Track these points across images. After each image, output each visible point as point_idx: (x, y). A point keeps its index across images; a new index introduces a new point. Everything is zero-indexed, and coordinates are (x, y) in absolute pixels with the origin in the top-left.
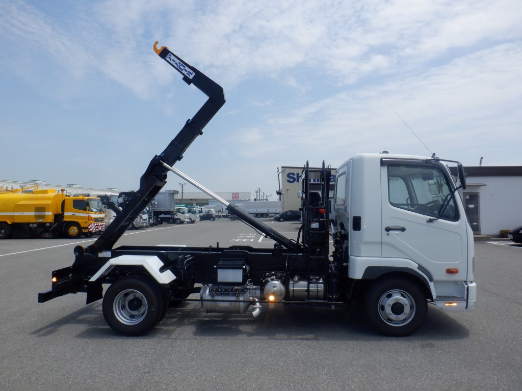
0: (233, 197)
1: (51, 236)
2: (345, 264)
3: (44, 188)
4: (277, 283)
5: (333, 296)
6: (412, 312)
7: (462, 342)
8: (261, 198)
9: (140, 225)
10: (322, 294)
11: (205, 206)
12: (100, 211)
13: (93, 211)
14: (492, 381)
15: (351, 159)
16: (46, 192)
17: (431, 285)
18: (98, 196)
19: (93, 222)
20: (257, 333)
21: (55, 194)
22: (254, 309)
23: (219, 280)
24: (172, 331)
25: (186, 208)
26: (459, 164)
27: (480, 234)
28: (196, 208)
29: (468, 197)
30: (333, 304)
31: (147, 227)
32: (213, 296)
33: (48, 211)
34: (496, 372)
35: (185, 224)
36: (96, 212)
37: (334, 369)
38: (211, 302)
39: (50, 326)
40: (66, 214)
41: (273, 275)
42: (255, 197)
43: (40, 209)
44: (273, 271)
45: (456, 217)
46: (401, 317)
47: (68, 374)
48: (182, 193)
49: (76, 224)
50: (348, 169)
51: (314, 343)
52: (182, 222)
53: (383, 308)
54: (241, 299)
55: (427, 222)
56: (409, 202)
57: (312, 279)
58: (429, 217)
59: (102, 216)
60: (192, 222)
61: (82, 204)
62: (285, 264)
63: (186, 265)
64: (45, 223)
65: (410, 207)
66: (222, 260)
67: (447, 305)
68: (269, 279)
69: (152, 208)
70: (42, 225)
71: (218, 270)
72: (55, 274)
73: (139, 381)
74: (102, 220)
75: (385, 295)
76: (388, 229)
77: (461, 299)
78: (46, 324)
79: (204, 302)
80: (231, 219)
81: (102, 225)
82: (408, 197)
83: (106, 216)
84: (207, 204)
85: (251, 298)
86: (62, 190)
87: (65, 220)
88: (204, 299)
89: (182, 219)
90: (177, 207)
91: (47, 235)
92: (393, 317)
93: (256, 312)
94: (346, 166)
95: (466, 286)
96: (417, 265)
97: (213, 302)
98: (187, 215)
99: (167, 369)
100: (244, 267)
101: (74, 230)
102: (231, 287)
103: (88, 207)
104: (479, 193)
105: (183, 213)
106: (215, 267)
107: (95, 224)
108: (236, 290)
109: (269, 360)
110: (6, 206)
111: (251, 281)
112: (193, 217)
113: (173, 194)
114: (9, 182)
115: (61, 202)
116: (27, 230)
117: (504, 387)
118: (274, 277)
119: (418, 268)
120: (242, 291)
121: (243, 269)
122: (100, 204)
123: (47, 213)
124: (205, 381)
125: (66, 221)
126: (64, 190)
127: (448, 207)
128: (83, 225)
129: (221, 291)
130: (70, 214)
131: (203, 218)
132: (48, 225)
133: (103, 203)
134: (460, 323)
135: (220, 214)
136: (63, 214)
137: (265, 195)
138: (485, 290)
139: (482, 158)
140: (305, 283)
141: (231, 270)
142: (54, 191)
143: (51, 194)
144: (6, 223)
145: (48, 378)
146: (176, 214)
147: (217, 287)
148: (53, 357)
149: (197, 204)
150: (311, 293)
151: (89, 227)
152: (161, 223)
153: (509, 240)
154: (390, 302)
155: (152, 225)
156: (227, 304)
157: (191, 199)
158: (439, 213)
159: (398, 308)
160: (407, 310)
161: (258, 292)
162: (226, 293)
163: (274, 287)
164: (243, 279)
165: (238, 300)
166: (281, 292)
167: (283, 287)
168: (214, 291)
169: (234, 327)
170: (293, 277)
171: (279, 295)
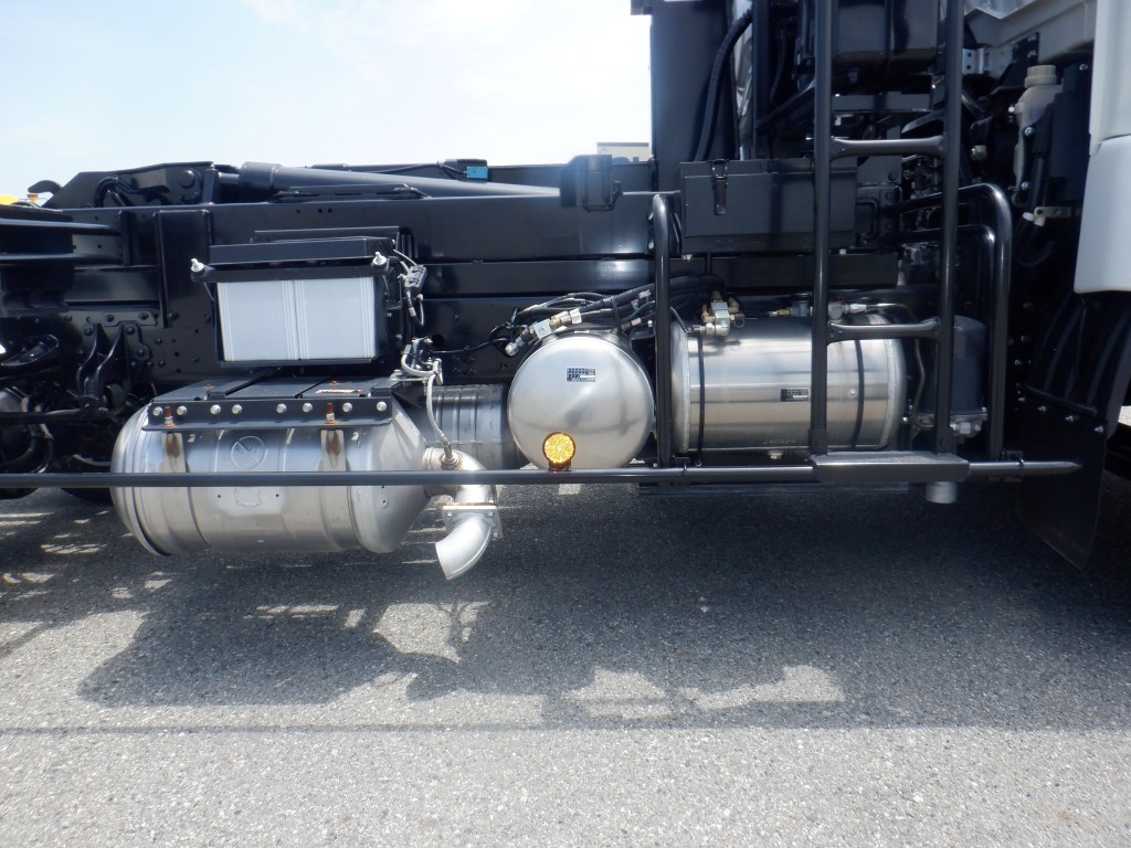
4: (595, 347)
10: (885, 411)
22: (445, 525)
23: (233, 351)
32: (171, 450)
38: (169, 491)
54: (361, 460)
68: (541, 328)
71: (221, 287)
85: (434, 456)
93: (460, 547)
97: (182, 491)
100: (380, 259)
102: (293, 391)
106: (198, 266)
108: (321, 408)
111: (430, 352)
118: (576, 313)
120: (364, 408)
121: (376, 273)
129: (226, 415)
140: (798, 350)
141: (302, 286)
147: (200, 393)
156: (268, 501)
161: (490, 418)
162: (259, 428)
163: (573, 375)
164: (380, 344)
165: (340, 468)
166: (624, 407)
167: (633, 380)
168: (179, 419)
169: (354, 618)
170: (693, 314)
171: (612, 428)
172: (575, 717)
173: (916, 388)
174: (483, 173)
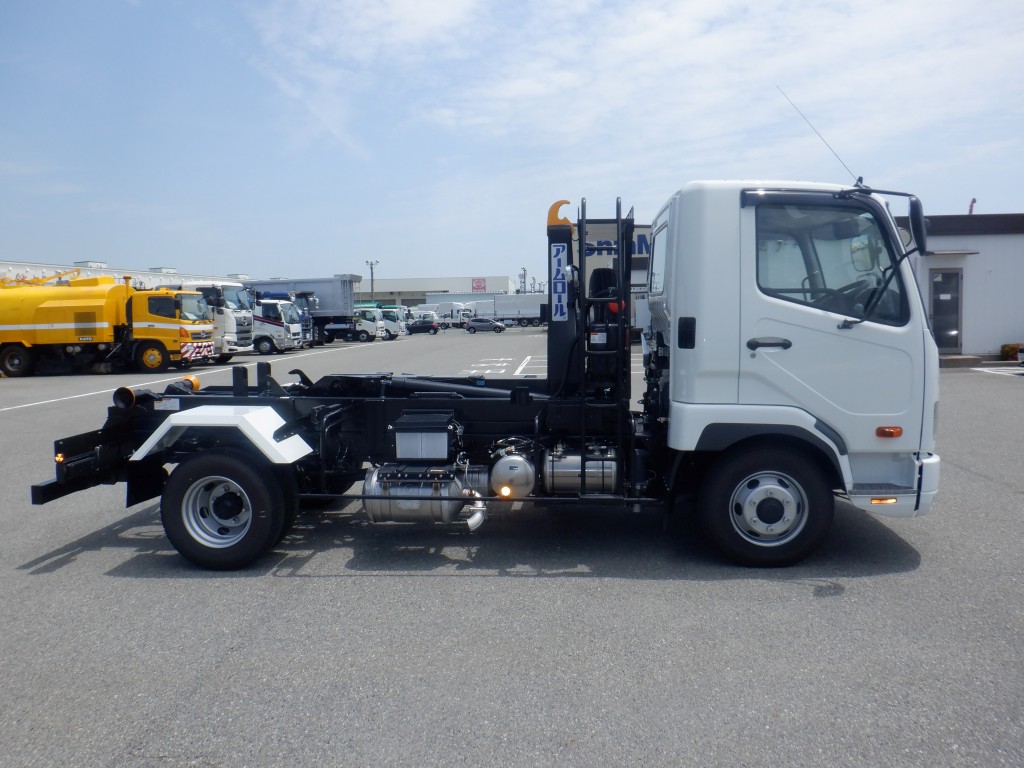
0: (473, 288)
1: (109, 370)
2: (662, 420)
3: (92, 276)
4: (518, 459)
5: (634, 485)
6: (801, 519)
7: (904, 579)
8: (528, 288)
9: (287, 344)
10: (612, 481)
11: (420, 305)
12: (203, 319)
13: (188, 319)
14: (960, 663)
15: (678, 193)
16: (94, 282)
17: (844, 462)
18: (198, 289)
19: (189, 339)
20: (477, 562)
21: (113, 286)
22: (471, 514)
23: (400, 455)
24: (306, 559)
25: (380, 310)
26: (914, 199)
27: (960, 354)
28: (399, 310)
29: (939, 279)
30: (636, 502)
31: (302, 348)
32: (385, 488)
33: (102, 321)
34: (970, 644)
35: (379, 341)
36: (194, 321)
37: (625, 638)
38: (383, 501)
39: (66, 549)
40: (136, 325)
41: (511, 443)
42: (518, 287)
43: (86, 316)
44: (511, 433)
45: (901, 316)
46: (778, 527)
47: (75, 652)
48: (372, 280)
49: (157, 345)
50: (672, 216)
51: (594, 583)
52: (371, 338)
53: (739, 509)
54: (444, 493)
55: (839, 327)
56: (807, 286)
57: (592, 452)
58: (842, 318)
59: (208, 327)
60: (392, 337)
61: (166, 306)
62: (534, 421)
63: (327, 425)
64: (97, 344)
65: (808, 295)
66: (407, 413)
67: (874, 502)
68: (502, 452)
69: (309, 310)
70: (91, 348)
71: (397, 434)
72: (61, 447)
73: (216, 668)
74: (208, 335)
75: (745, 482)
76: (753, 345)
77: (906, 490)
78: (57, 547)
79: (367, 501)
80: (468, 330)
81: (209, 346)
82: (806, 276)
83: (215, 328)
84: (423, 301)
85: (466, 492)
86: (127, 279)
87: (135, 336)
88: (367, 494)
89: (371, 332)
90: (359, 308)
91: (102, 367)
92: (760, 527)
93: (475, 521)
94: (668, 211)
95: (917, 463)
96: (814, 421)
97: (387, 501)
98: (381, 323)
99: (280, 640)
100: (451, 427)
101: (153, 357)
102: (423, 470)
103: (178, 312)
104: (961, 269)
105: (373, 320)
106: (391, 427)
107: (195, 345)
108: (434, 476)
109: (493, 619)
110: (17, 311)
111: (465, 457)
112: (393, 327)
113: (351, 282)
114: (18, 263)
115: (126, 301)
116: (63, 357)
117: (984, 678)
118: (513, 447)
119: (817, 426)
120: (446, 476)
121: (449, 431)
122: (202, 305)
123: (98, 325)
124: (352, 666)
125: (136, 340)
126: (130, 278)
127: (885, 294)
128: (170, 347)
129: (403, 477)
130: (145, 326)
131: (413, 330)
132: (102, 347)
133: (209, 303)
134: (902, 536)
135: (448, 320)
136: (131, 325)
137: (537, 282)
138: (962, 468)
139: (974, 201)
140: (577, 459)
141: (424, 434)
142: (112, 281)
143: (104, 288)
144: (20, 344)
145: (34, 661)
146: (357, 321)
147: (394, 470)
148: (54, 617)
149: (404, 302)
150: (588, 480)
151: (183, 351)
152: (330, 340)
153: (1019, 365)
154: (756, 495)
155: (311, 345)
156: (415, 505)
157: (392, 293)
158: (866, 307)
159: (770, 510)
160: (790, 513)
161: (484, 478)
162: (412, 481)
163: (511, 468)
164: (450, 453)
165: (438, 495)
166: (527, 478)
167: (530, 469)
168: (387, 478)
169: (432, 550)
170: (552, 447)
171: (522, 485)
172: (508, 574)
173: (623, 472)
174: (483, 383)
